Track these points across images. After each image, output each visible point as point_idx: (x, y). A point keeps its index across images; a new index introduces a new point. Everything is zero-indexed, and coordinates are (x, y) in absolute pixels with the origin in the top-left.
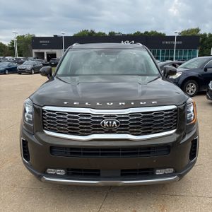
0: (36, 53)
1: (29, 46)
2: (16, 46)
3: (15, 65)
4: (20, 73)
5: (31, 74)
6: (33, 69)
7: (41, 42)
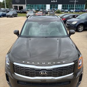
0: (14, 6)
1: (11, 3)
2: (5, 3)
3: (5, 13)
4: (7, 17)
5: (12, 17)
6: (13, 15)
7: (16, 1)
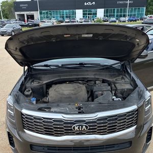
0: (18, 15)
4: (2, 35)
6: (12, 31)
7: (21, 5)
